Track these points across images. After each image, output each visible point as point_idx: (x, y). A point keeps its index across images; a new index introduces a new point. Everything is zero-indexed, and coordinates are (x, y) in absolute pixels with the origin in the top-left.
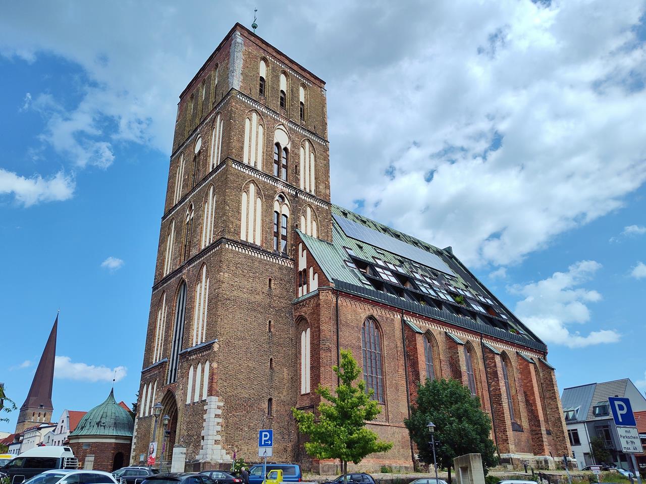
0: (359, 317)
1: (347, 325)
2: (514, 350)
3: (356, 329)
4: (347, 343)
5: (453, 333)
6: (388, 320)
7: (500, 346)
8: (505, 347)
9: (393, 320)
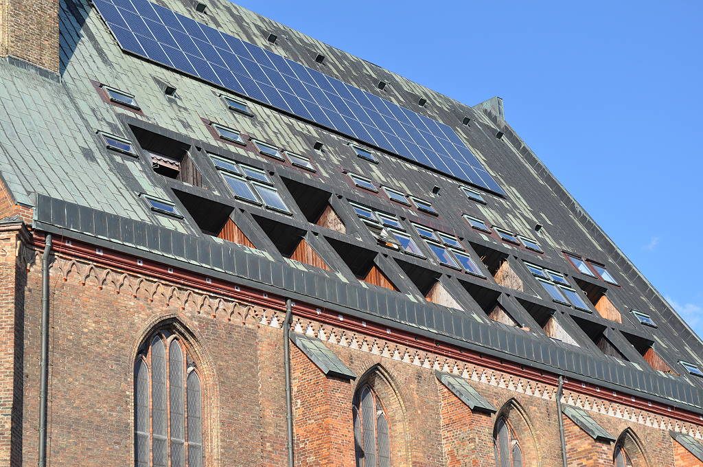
0: (125, 327)
1: (79, 352)
2: (663, 427)
3: (111, 364)
4: (73, 415)
5: (466, 375)
6: (235, 335)
7: (619, 415)
8: (634, 419)
9: (252, 334)
